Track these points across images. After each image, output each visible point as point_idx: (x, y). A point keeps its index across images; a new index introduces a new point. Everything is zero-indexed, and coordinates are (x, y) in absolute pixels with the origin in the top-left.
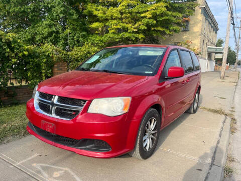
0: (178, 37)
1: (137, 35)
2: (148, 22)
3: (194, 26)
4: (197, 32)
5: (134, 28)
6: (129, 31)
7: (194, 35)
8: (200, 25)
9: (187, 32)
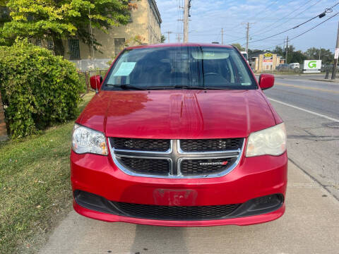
0: (119, 30)
1: (65, 26)
2: (82, 5)
3: (139, 17)
4: (143, 24)
5: (58, 14)
6: (51, 19)
7: (140, 28)
8: (145, 14)
9: (131, 25)
